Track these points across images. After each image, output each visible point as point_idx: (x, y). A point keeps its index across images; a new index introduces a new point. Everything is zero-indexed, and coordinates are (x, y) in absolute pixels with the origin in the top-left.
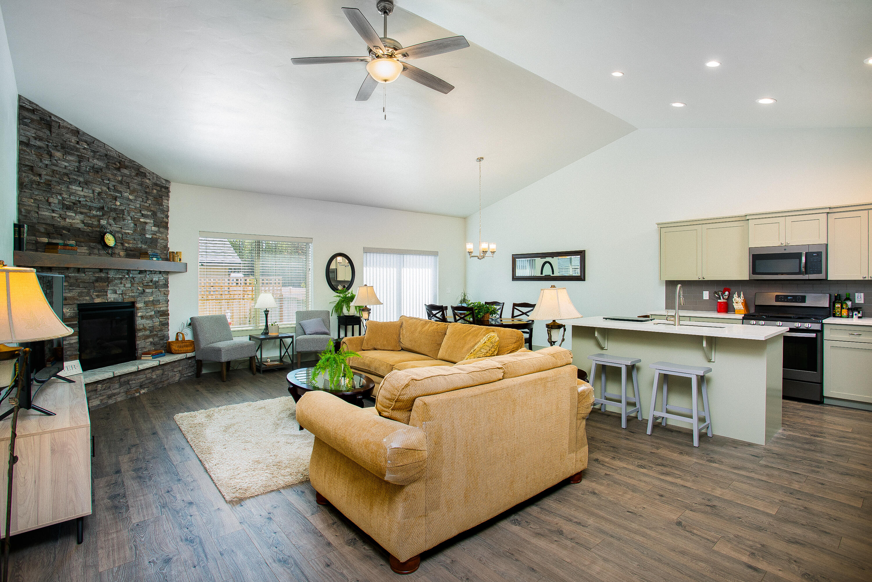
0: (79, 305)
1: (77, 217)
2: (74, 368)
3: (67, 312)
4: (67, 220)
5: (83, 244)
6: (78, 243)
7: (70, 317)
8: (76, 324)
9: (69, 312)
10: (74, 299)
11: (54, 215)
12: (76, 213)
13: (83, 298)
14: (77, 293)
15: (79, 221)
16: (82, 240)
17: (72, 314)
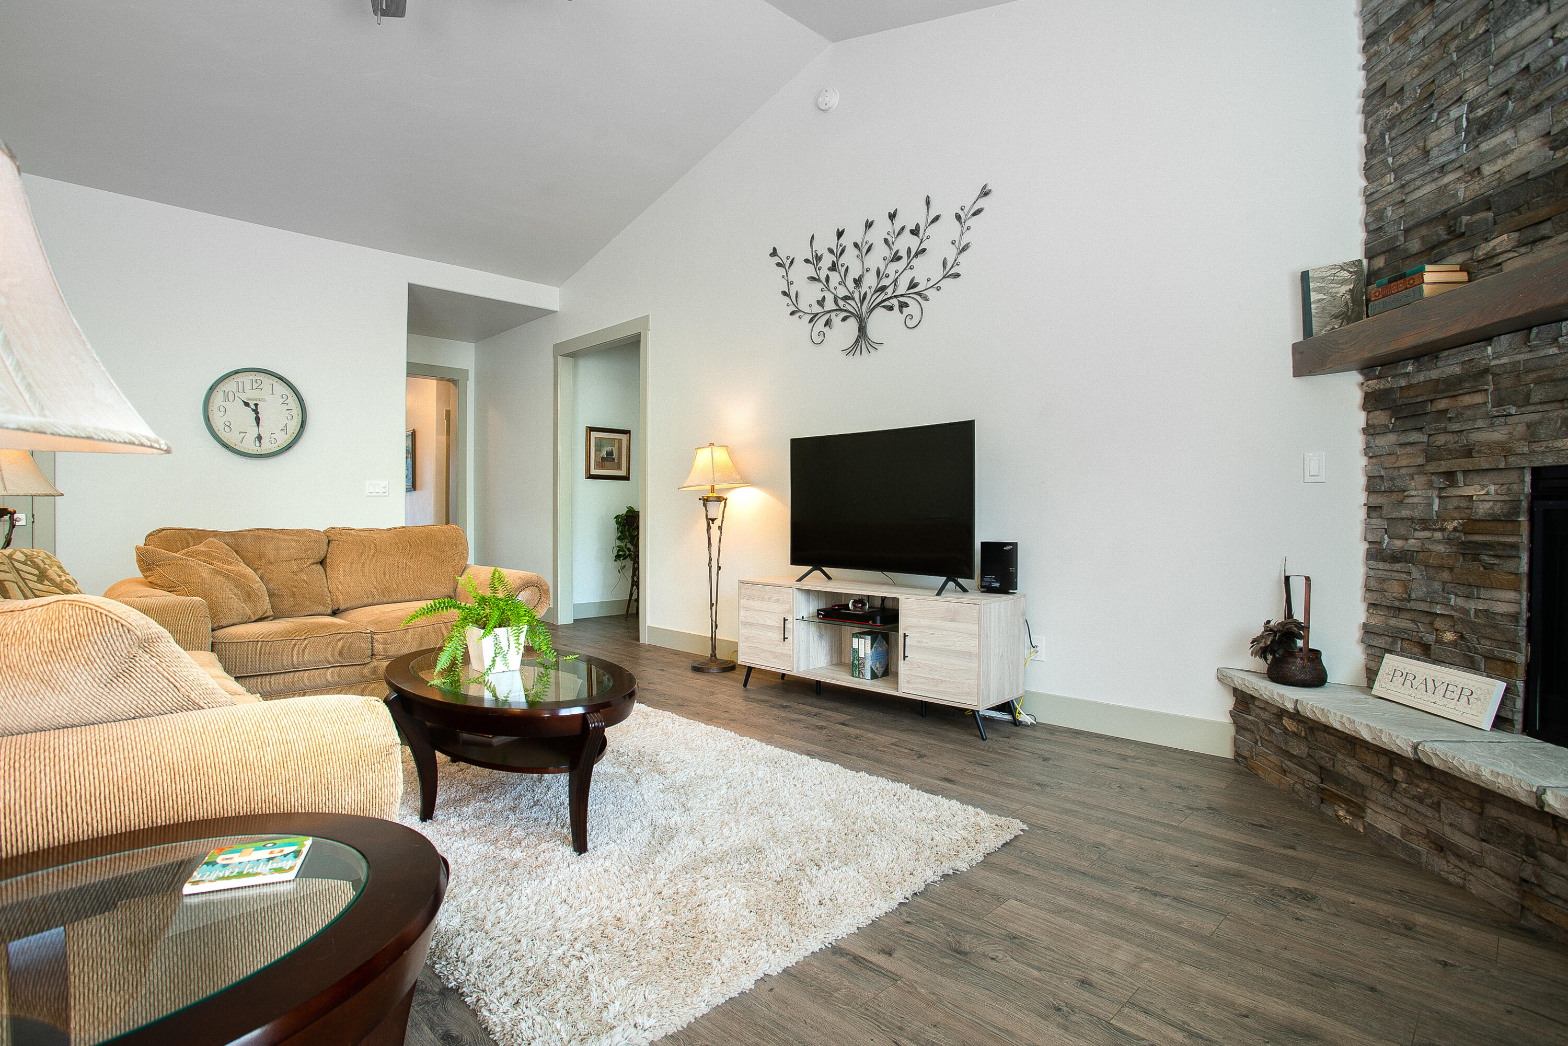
0: (1535, 471)
1: (1523, 134)
2: (1464, 699)
3: (1482, 498)
4: (1487, 170)
5: (1546, 229)
6: (1530, 234)
7: (1490, 515)
8: (1514, 546)
9: (1487, 498)
10: (1503, 449)
11: (1446, 180)
12: (1515, 122)
13: (1544, 444)
14: (1521, 429)
15: (1532, 146)
16: (1543, 212)
17: (1499, 505)
